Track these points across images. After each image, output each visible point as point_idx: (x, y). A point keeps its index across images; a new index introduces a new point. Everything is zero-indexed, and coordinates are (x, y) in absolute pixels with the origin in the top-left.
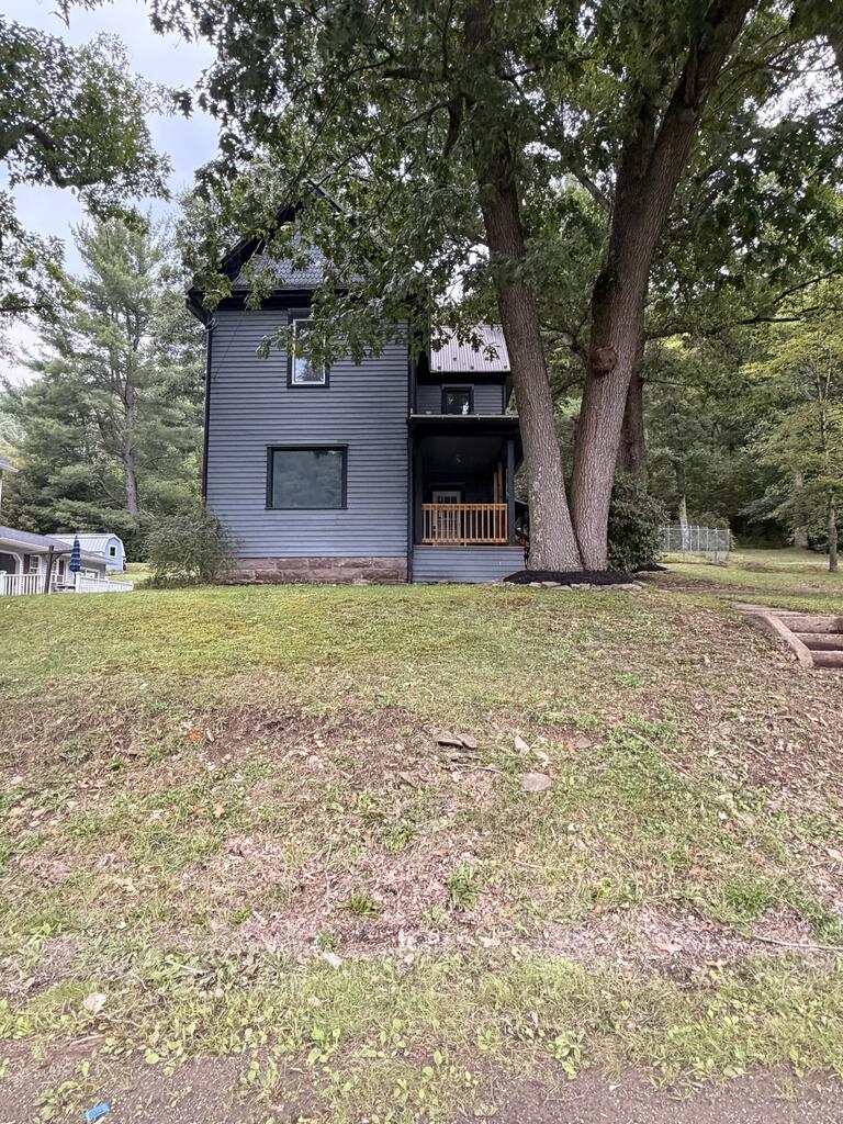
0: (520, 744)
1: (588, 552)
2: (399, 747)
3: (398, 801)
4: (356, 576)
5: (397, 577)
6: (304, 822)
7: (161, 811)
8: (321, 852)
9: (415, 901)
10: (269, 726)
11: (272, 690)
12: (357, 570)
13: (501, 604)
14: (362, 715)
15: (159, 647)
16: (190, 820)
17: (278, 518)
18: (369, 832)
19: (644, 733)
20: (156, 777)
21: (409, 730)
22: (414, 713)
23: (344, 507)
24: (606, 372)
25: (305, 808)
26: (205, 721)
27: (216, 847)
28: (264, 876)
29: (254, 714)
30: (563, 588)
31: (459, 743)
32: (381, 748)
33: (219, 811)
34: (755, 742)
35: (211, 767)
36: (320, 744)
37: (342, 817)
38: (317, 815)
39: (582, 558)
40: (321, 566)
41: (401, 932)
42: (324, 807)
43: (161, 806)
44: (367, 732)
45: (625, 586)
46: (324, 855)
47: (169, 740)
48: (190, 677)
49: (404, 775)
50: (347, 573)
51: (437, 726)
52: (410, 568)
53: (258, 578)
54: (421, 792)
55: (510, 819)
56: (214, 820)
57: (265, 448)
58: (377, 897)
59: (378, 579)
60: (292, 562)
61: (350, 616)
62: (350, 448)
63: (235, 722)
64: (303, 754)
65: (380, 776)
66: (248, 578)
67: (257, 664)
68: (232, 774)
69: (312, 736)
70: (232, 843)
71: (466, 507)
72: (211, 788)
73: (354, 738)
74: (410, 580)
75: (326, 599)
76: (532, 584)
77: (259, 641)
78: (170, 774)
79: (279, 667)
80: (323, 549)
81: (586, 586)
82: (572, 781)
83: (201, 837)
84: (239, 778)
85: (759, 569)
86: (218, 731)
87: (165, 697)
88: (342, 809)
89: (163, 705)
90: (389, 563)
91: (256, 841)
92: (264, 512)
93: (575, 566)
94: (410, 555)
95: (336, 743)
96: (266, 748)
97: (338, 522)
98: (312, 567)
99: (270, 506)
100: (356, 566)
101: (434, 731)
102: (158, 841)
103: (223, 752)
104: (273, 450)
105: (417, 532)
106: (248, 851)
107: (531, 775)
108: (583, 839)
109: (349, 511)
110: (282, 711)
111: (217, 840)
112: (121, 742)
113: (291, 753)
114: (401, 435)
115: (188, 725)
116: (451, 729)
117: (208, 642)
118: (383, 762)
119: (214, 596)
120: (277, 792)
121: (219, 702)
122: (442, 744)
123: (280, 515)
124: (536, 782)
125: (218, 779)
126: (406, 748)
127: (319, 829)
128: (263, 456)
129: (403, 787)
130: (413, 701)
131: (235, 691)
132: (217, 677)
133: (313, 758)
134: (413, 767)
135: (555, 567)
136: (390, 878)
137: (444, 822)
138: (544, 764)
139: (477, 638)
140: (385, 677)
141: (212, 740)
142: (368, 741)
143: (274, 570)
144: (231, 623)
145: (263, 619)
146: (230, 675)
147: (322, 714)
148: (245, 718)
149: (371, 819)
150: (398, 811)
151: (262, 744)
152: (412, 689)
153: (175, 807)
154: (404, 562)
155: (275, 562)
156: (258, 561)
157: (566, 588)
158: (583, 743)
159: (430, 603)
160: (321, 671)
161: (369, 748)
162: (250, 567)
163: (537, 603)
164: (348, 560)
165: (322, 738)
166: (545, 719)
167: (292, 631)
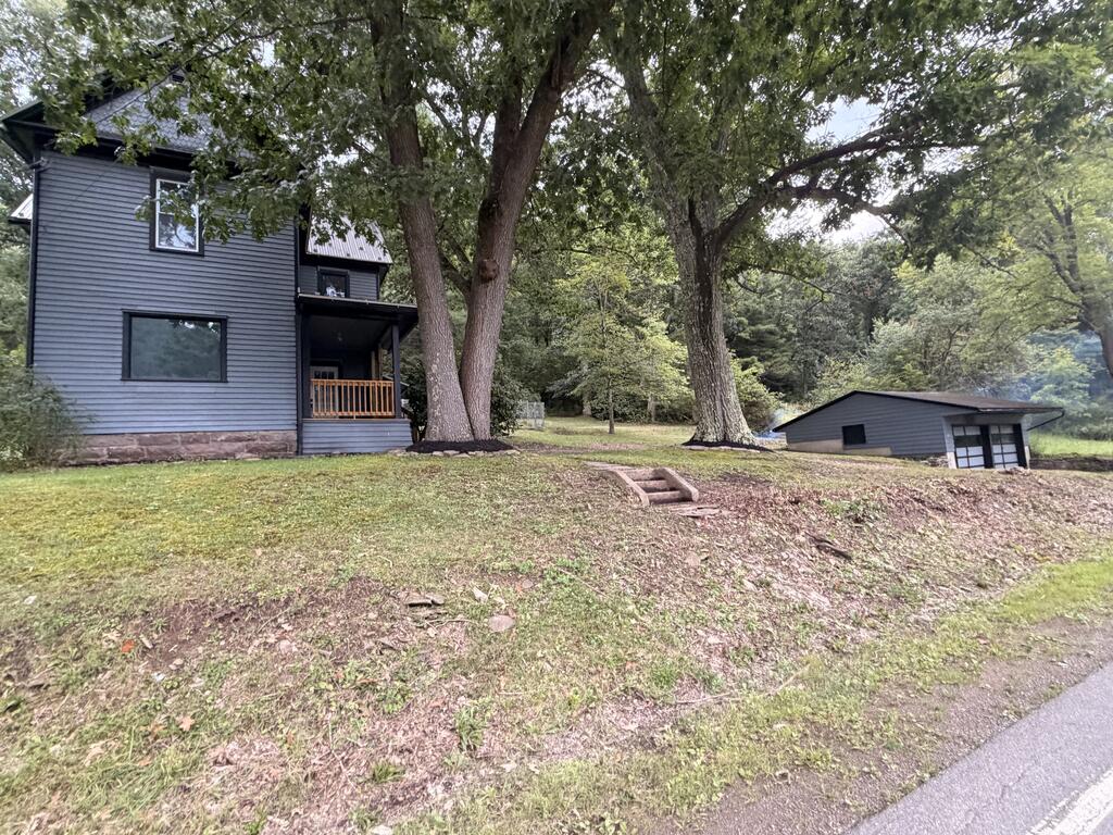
0: (479, 594)
1: (477, 425)
2: (372, 615)
3: (385, 666)
4: (240, 450)
5: (285, 449)
6: (292, 710)
7: (102, 742)
8: (320, 734)
9: (431, 752)
10: (221, 619)
11: (216, 580)
12: (240, 444)
13: (415, 471)
14: (327, 591)
15: (31, 549)
16: (150, 744)
17: (139, 389)
18: (364, 702)
19: (569, 569)
20: (81, 705)
21: (377, 598)
22: (379, 581)
23: (223, 379)
24: (491, 279)
25: (289, 695)
26: (137, 626)
27: (195, 763)
28: (266, 776)
29: (200, 609)
30: (461, 455)
31: (430, 602)
32: (355, 620)
33: (187, 724)
34: (637, 564)
35: (158, 677)
36: (286, 627)
37: (333, 694)
38: (305, 700)
39: (473, 430)
40: (196, 441)
41: (429, 785)
42: (312, 689)
43: (102, 736)
44: (335, 606)
45: (509, 452)
46: (325, 737)
47: (91, 658)
48: (97, 580)
49: (385, 640)
50: (228, 447)
51: (404, 590)
52: (299, 441)
53: (111, 456)
54: (404, 653)
55: (489, 659)
56: (182, 735)
57: (120, 313)
58: (396, 759)
59: (268, 453)
60: (156, 438)
61: (273, 494)
62: (230, 320)
63: (177, 621)
64: (271, 640)
65: (361, 646)
66: (98, 456)
67: (182, 553)
68: (189, 680)
69: (275, 620)
70: (213, 754)
71: (343, 383)
72: (164, 701)
73: (324, 615)
74: (299, 452)
75: (235, 477)
76: (435, 453)
77: (172, 529)
78: (103, 697)
79: (213, 554)
80: (210, 426)
81: (481, 453)
82: (529, 617)
83: (172, 756)
84: (199, 682)
85: (565, 432)
86: (156, 636)
87: (72, 608)
88: (331, 687)
89: (70, 618)
90: (277, 437)
91: (242, 744)
92: (122, 383)
93: (468, 437)
94: (299, 428)
95: (307, 623)
96: (223, 643)
97: (218, 396)
98: (185, 442)
99: (127, 374)
100: (239, 440)
101: (402, 595)
102: (110, 778)
103: (169, 658)
104: (130, 316)
105: (304, 410)
106: (236, 756)
107: (495, 618)
108: (548, 662)
109: (230, 385)
110: (234, 600)
111: (194, 755)
112: (14, 673)
113: (256, 642)
114: (288, 313)
115: (113, 635)
116: (418, 591)
117: (103, 536)
118: (360, 632)
119: (83, 482)
120: (252, 686)
121: (151, 602)
122: (412, 605)
123: (143, 387)
124: (501, 623)
125: (172, 688)
126: (379, 615)
127: (313, 712)
128: (119, 321)
129: (385, 652)
130: (375, 570)
131: (168, 585)
132: (135, 575)
133: (284, 644)
134: (391, 631)
135: (451, 438)
136: (400, 739)
137: (433, 675)
138: (503, 607)
139: (409, 505)
140: (336, 552)
141: (150, 647)
142: (339, 615)
143: (134, 447)
144: (126, 512)
145: (166, 504)
146: (151, 571)
147: (283, 598)
148: (189, 615)
149: (362, 689)
150: (387, 676)
151: (218, 639)
152: (366, 558)
153: (120, 733)
154: (294, 436)
155: (135, 438)
156: (114, 438)
157: (465, 455)
158: (527, 584)
159: (350, 476)
160: (264, 553)
161: (342, 622)
162: (102, 445)
163: (447, 470)
164: (229, 434)
165: (288, 621)
166: (493, 569)
167: (209, 515)
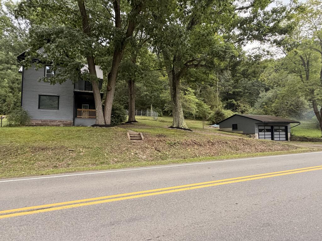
0: (81, 150)
2: (63, 151)
3: (62, 157)
4: (61, 124)
5: (70, 124)
6: (48, 160)
7: (25, 160)
10: (42, 149)
11: (42, 144)
13: (87, 130)
14: (58, 147)
15: (19, 139)
16: (30, 160)
20: (23, 156)
21: (65, 149)
22: (66, 147)
23: (58, 109)
24: (110, 90)
25: (48, 158)
26: (31, 149)
29: (39, 148)
30: (100, 128)
31: (72, 150)
32: (60, 151)
33: (35, 159)
34: (113, 148)
35: (33, 155)
37: (53, 159)
39: (105, 122)
40: (52, 122)
41: (60, 168)
42: (51, 158)
46: (51, 163)
47: (25, 151)
48: (27, 143)
49: (63, 154)
50: (59, 123)
51: (69, 148)
52: (74, 122)
53: (36, 124)
54: (65, 156)
55: (77, 158)
57: (38, 95)
58: (58, 165)
59: (66, 125)
60: (44, 121)
62: (60, 96)
63: (36, 149)
64: (48, 152)
66: (33, 124)
67: (39, 141)
68: (36, 155)
69: (49, 150)
70: (37, 162)
72: (33, 157)
73: (56, 150)
74: (74, 125)
77: (39, 137)
78: (26, 156)
79: (44, 141)
80: (53, 118)
83: (32, 162)
87: (23, 146)
89: (23, 147)
90: (69, 121)
91: (41, 162)
93: (103, 124)
94: (74, 120)
95: (53, 151)
96: (41, 152)
97: (57, 112)
98: (50, 122)
99: (39, 108)
100: (61, 122)
102: (26, 163)
103: (34, 153)
104: (40, 96)
105: (76, 115)
107: (81, 153)
110: (44, 147)
111: (35, 162)
112: (16, 152)
113: (46, 152)
115: (28, 149)
116: (71, 148)
118: (60, 153)
119: (28, 129)
120: (44, 157)
121: (33, 146)
122: (69, 150)
123: (42, 110)
127: (50, 160)
128: (38, 97)
131: (36, 145)
132: (32, 143)
134: (65, 153)
135: (100, 124)
137: (68, 159)
138: (84, 152)
139: (80, 136)
140: (62, 142)
141: (32, 151)
142: (58, 150)
143: (40, 122)
144: (33, 134)
145: (39, 134)
146: (34, 142)
147: (51, 147)
148: (38, 148)
149: (57, 159)
152: (67, 144)
153: (27, 159)
154: (72, 121)
156: (36, 120)
158: (90, 149)
160: (51, 142)
162: (34, 122)
164: (59, 120)
165: (51, 150)
166: (86, 147)
